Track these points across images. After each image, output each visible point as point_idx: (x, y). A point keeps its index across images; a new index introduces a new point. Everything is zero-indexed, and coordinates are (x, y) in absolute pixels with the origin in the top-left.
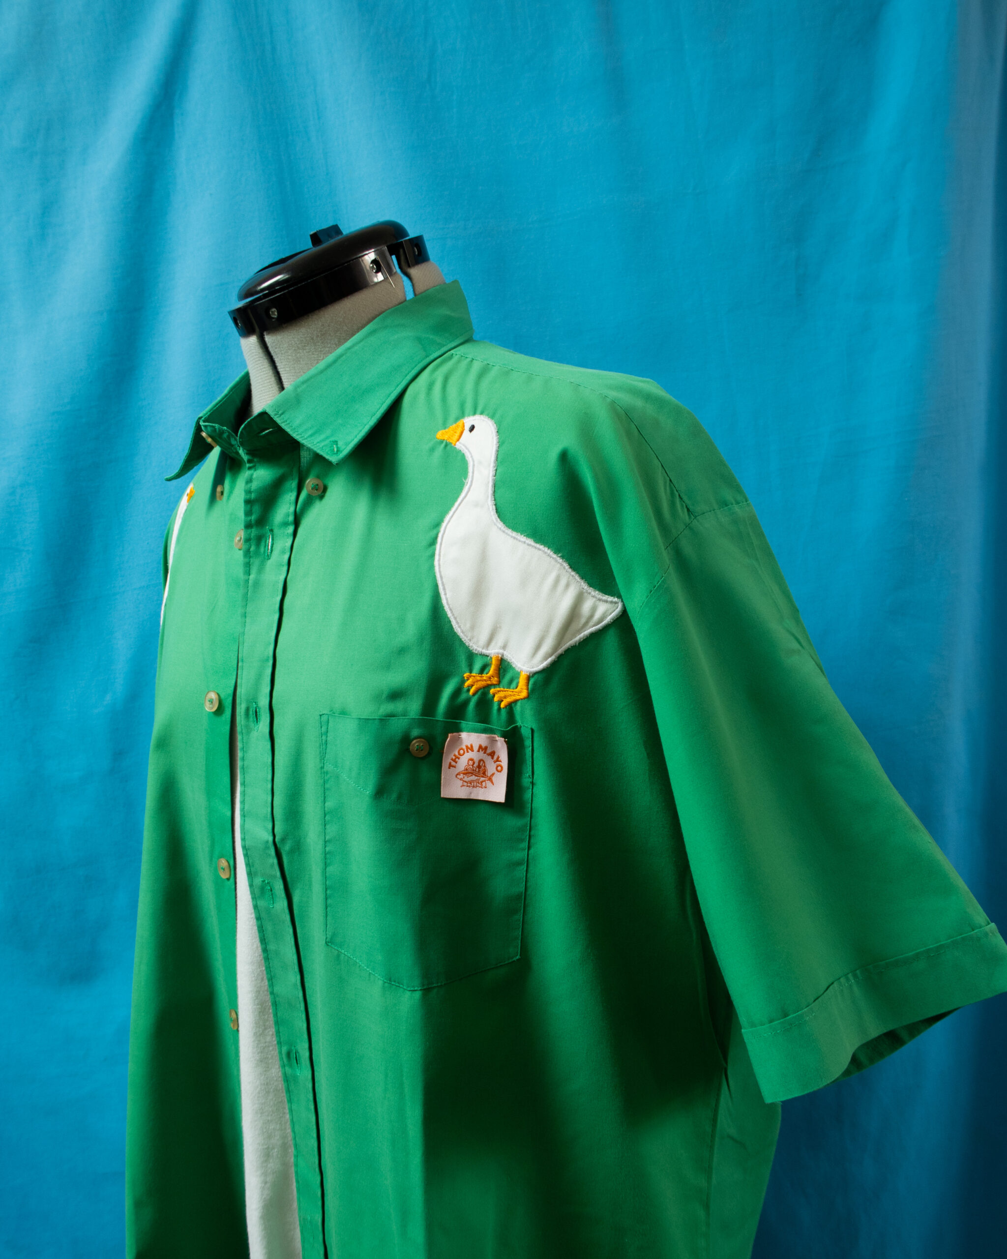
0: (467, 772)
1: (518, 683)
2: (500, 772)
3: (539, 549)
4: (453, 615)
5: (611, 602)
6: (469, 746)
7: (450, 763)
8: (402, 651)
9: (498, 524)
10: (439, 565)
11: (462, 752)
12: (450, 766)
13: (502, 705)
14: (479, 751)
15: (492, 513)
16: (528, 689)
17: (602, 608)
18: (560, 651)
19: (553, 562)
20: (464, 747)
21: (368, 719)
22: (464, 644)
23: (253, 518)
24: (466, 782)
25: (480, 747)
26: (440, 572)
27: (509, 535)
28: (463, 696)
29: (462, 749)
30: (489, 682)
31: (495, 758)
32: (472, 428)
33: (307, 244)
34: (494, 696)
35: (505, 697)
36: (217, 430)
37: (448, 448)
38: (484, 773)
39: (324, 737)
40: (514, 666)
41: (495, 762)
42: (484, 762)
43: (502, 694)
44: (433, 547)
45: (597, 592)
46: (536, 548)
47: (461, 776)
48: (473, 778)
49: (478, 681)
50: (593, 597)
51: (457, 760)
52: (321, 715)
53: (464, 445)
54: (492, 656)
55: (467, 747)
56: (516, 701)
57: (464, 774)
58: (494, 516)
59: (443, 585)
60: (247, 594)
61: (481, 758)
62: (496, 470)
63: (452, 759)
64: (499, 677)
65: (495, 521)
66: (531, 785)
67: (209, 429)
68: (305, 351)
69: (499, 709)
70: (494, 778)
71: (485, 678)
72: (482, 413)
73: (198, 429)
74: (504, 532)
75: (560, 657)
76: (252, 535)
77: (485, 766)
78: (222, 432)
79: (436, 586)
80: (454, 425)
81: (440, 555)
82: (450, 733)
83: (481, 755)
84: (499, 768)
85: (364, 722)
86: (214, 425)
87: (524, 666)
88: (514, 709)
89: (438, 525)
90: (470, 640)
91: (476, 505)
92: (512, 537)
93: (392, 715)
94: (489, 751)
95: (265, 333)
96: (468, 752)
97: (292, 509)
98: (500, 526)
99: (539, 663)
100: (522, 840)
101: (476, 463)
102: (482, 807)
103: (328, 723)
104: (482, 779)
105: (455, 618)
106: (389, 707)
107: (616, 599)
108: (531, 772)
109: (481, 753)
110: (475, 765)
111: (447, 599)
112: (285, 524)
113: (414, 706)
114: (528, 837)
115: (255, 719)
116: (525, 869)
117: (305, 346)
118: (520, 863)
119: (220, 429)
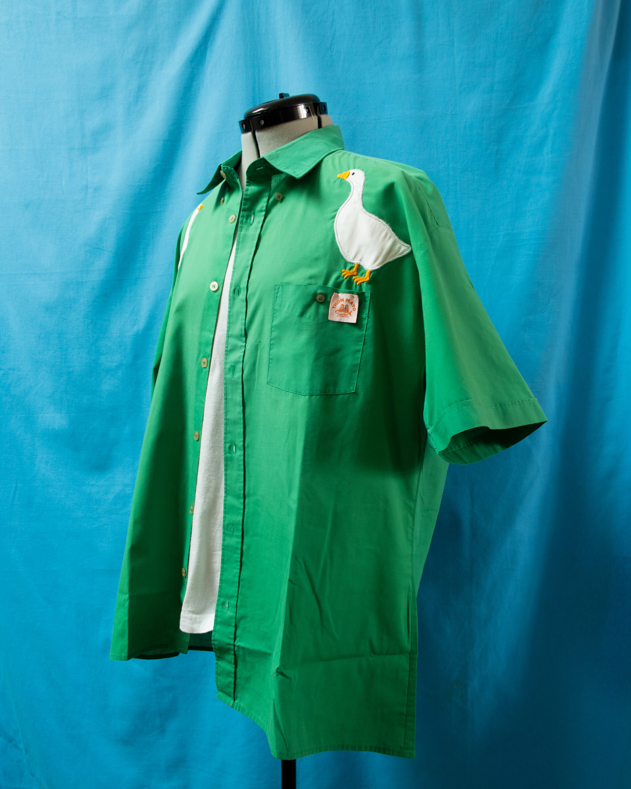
0: (340, 311)
1: (365, 275)
2: (355, 310)
3: (380, 221)
4: (340, 245)
5: (407, 246)
6: (342, 299)
7: (333, 306)
8: (317, 259)
9: (363, 210)
10: (336, 226)
11: (338, 302)
12: (333, 307)
13: (358, 284)
14: (346, 301)
15: (361, 206)
16: (370, 277)
17: (403, 248)
18: (385, 263)
19: (385, 227)
20: (340, 300)
21: (300, 285)
22: (344, 258)
23: (246, 207)
24: (339, 314)
25: (347, 300)
26: (336, 228)
27: (368, 215)
28: (341, 279)
29: (339, 300)
30: (353, 274)
31: (353, 305)
32: (353, 174)
33: (277, 98)
34: (354, 279)
35: (359, 280)
36: (229, 170)
37: (342, 181)
38: (347, 311)
39: (276, 295)
40: (364, 268)
41: (353, 306)
42: (348, 306)
43: (358, 279)
44: (333, 219)
45: (402, 241)
46: (379, 220)
47: (338, 312)
48: (343, 313)
49: (348, 273)
50: (400, 243)
51: (336, 305)
52: (275, 286)
53: (349, 180)
54: (355, 263)
55: (341, 299)
56: (363, 282)
58: (361, 207)
59: (337, 233)
60: (240, 240)
61: (347, 304)
62: (363, 189)
63: (334, 305)
64: (357, 272)
65: (362, 208)
66: (367, 318)
67: (225, 169)
68: (273, 141)
69: (356, 285)
70: (351, 313)
71: (351, 272)
72: (358, 168)
73: (220, 168)
74: (365, 213)
75: (385, 265)
76: (245, 214)
77: (348, 308)
78: (231, 171)
79: (334, 234)
80: (345, 172)
81: (336, 222)
82: (335, 292)
83: (347, 303)
85: (298, 286)
86: (228, 167)
87: (369, 267)
88: (362, 286)
89: (337, 210)
90: (346, 256)
91: (354, 203)
92: (369, 215)
93: (310, 284)
94: (350, 302)
95: (256, 131)
96: (341, 302)
97: (265, 204)
98: (364, 211)
99: (376, 267)
100: (361, 341)
101: (355, 186)
102: (345, 325)
103: (279, 288)
104: (346, 313)
105: (341, 247)
106: (309, 281)
107: (409, 246)
108: (368, 312)
109: (347, 302)
110: (344, 307)
111: (338, 239)
112: (261, 211)
113: (320, 282)
114: (363, 340)
115: (238, 294)
116: (361, 354)
117: (274, 139)
118: (359, 351)
119: (230, 169)
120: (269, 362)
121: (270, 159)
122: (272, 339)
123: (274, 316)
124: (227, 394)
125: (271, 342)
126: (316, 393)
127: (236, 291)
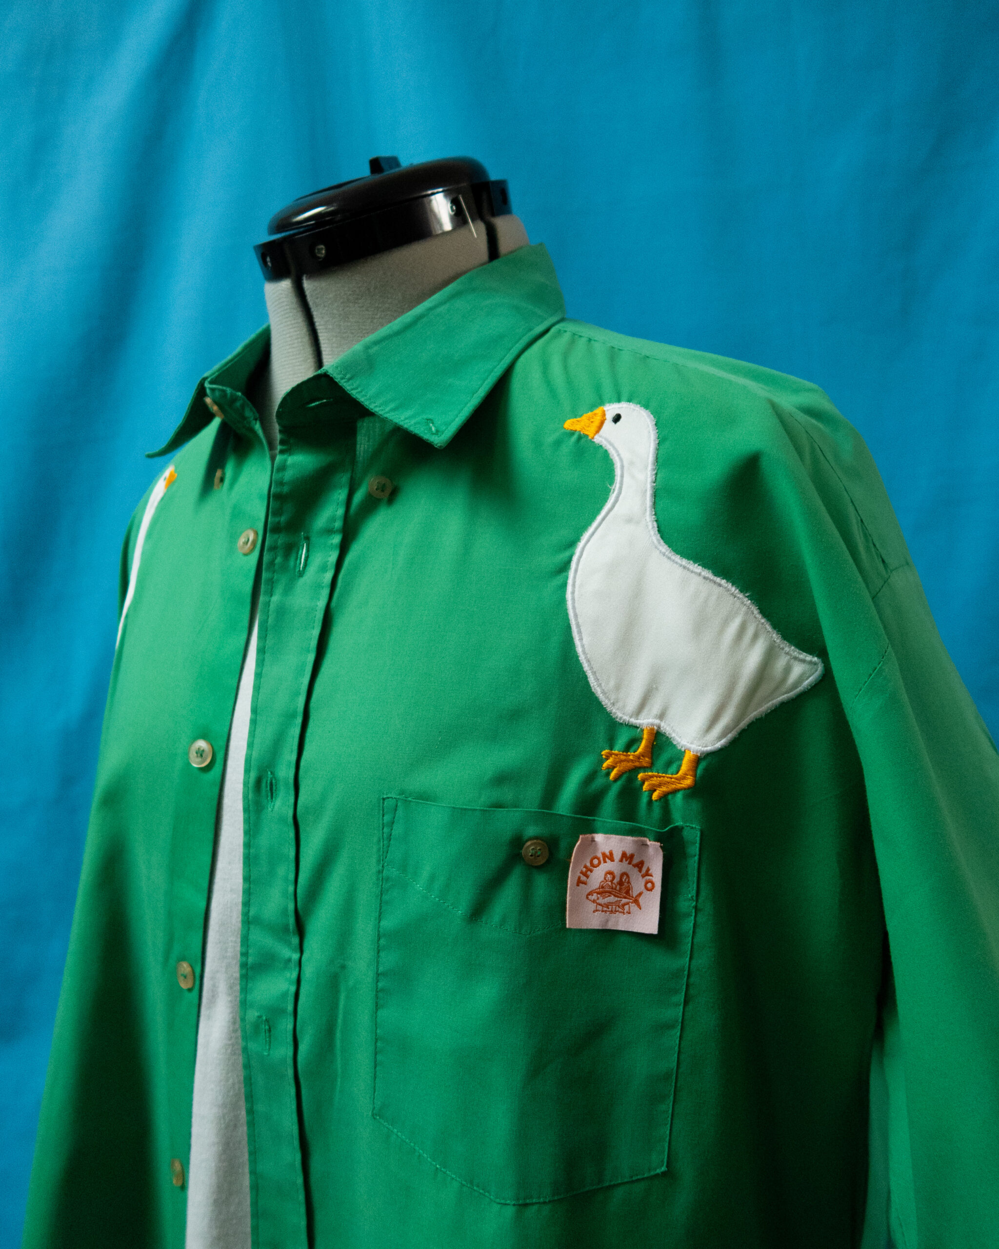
0: (602, 891)
1: (680, 766)
2: (651, 890)
3: (720, 585)
4: (592, 668)
5: (810, 662)
6: (608, 854)
7: (579, 878)
8: (515, 715)
9: (661, 548)
10: (573, 599)
11: (596, 862)
12: (579, 882)
13: (655, 796)
14: (621, 861)
15: (652, 533)
16: (695, 776)
17: (797, 670)
18: (743, 724)
19: (738, 604)
20: (600, 855)
21: (465, 809)
22: (605, 709)
23: (283, 519)
24: (600, 905)
25: (624, 855)
26: (574, 608)
27: (676, 563)
28: (599, 782)
29: (596, 857)
30: (637, 764)
31: (644, 870)
32: (617, 419)
33: (364, 171)
34: (643, 783)
35: (660, 785)
36: (229, 395)
37: (583, 440)
38: (627, 892)
39: (386, 830)
40: (675, 743)
41: (643, 876)
42: (628, 876)
43: (655, 781)
44: (564, 574)
45: (793, 648)
46: (715, 582)
47: (595, 896)
48: (612, 899)
49: (621, 761)
50: (787, 654)
51: (589, 873)
52: (384, 799)
53: (606, 439)
54: (644, 727)
55: (604, 855)
56: (675, 792)
57: (598, 893)
58: (655, 537)
59: (578, 626)
60: (267, 622)
61: (623, 871)
62: (656, 474)
63: (582, 873)
64: (652, 758)
65: (655, 541)
66: (694, 911)
67: (217, 393)
68: (356, 305)
69: (650, 802)
70: (641, 900)
71: (631, 757)
72: (629, 400)
73: (201, 392)
74: (669, 558)
75: (743, 732)
76: (280, 542)
77: (629, 882)
78: (234, 399)
79: (569, 627)
80: (590, 414)
81: (574, 585)
82: (581, 834)
83: (625, 867)
84: (649, 885)
85: (459, 813)
86: (224, 388)
87: (692, 743)
88: (671, 803)
89: (572, 544)
90: (613, 704)
91: (629, 520)
92: (681, 565)
93: (499, 805)
94: (635, 861)
95: (304, 278)
96: (605, 862)
97: (341, 512)
98: (664, 550)
99: (713, 742)
100: (676, 992)
101: (625, 464)
102: (623, 939)
103: (396, 810)
104: (624, 901)
105: (594, 673)
106: (495, 794)
107: (815, 659)
108: (694, 893)
109: (625, 863)
110: (615, 881)
111: (583, 646)
112: (329, 531)
113: (533, 793)
114: (684, 987)
115: (269, 794)
116: (678, 1034)
117: (357, 299)
118: (669, 1026)
119: (232, 395)
120: (376, 1048)
121: (348, 376)
122: (381, 974)
123: (385, 897)
124: (252, 1097)
125: (380, 985)
126: (539, 1198)
127: (263, 785)
